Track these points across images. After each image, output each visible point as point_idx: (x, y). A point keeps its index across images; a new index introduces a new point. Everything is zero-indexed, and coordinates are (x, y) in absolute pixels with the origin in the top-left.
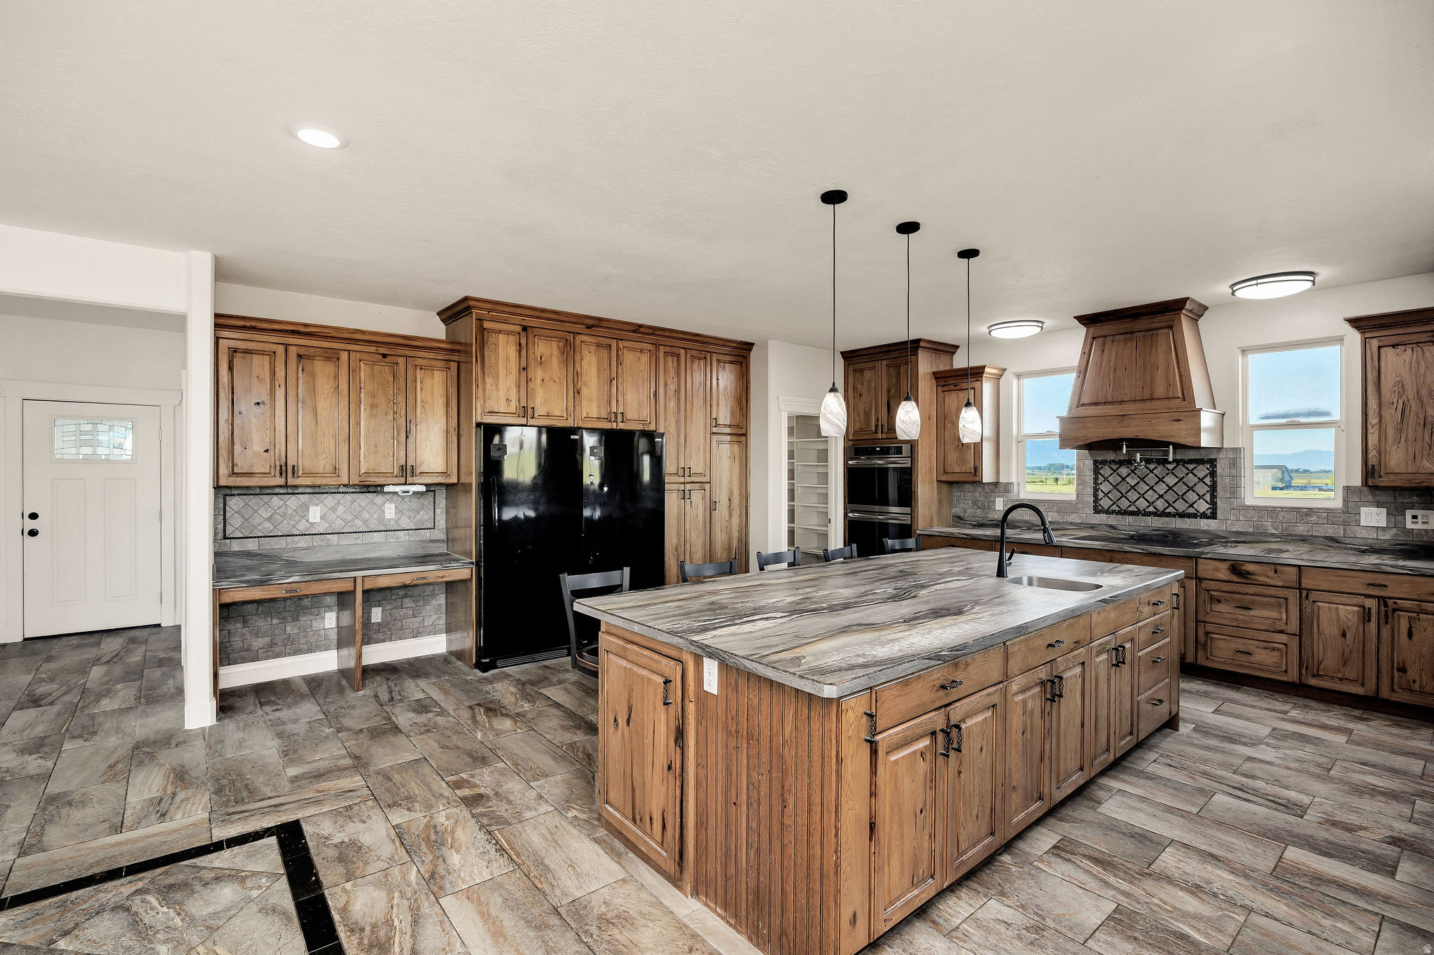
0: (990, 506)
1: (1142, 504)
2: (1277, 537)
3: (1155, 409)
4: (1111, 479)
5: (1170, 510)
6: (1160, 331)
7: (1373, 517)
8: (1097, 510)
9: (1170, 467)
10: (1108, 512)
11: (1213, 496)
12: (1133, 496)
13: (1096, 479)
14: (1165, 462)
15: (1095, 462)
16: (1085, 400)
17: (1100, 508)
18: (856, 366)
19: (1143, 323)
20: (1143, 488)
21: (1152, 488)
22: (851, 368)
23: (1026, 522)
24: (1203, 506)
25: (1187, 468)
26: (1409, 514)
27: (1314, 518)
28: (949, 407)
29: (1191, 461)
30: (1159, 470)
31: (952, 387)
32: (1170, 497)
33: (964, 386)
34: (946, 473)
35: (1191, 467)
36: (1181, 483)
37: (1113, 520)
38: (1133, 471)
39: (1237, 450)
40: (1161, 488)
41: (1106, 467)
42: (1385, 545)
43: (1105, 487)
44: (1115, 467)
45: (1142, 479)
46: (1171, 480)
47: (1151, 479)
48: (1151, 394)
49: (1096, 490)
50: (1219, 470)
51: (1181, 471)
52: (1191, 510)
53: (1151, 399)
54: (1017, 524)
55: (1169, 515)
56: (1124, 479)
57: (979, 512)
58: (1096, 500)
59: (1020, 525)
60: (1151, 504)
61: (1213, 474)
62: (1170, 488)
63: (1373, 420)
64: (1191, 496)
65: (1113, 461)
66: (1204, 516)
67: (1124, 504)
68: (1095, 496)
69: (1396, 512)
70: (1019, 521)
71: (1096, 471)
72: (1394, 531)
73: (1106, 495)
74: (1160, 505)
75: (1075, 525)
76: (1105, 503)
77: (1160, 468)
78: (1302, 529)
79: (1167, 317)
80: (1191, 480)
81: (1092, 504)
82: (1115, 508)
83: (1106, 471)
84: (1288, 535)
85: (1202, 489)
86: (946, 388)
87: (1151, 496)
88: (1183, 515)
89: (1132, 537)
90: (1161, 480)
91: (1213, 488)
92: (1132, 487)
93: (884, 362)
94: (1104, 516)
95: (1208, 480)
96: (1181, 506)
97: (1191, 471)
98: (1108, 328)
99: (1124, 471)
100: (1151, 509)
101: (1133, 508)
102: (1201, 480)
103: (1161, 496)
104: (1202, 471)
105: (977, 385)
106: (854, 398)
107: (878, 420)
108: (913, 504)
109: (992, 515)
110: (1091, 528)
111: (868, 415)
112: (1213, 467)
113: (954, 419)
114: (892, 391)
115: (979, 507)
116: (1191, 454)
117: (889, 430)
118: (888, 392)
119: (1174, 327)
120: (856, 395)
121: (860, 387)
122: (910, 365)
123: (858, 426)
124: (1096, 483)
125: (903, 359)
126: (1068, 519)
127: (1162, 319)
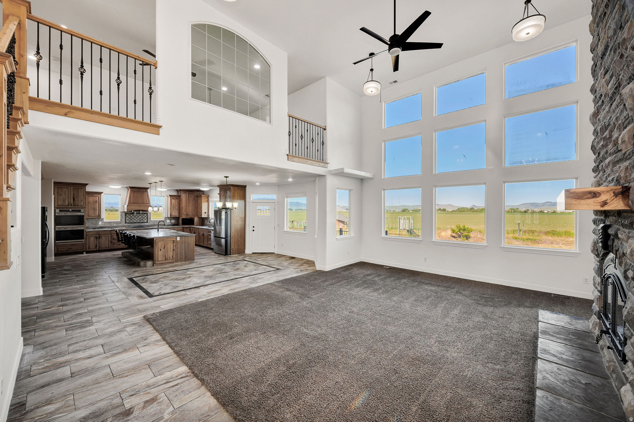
0: (97, 223)
1: (135, 221)
3: (143, 205)
4: (129, 217)
5: (140, 222)
6: (144, 192)
7: (168, 221)
8: (126, 223)
9: (140, 214)
10: (128, 223)
11: (147, 219)
12: (133, 220)
13: (125, 217)
15: (125, 213)
16: (131, 202)
18: (58, 186)
19: (141, 190)
20: (135, 218)
22: (56, 187)
24: (146, 221)
26: (173, 220)
27: (161, 222)
28: (90, 200)
29: (144, 213)
30: (138, 215)
31: (91, 196)
32: (140, 220)
33: (95, 196)
34: (88, 216)
36: (142, 217)
37: (129, 224)
38: (133, 215)
39: (151, 211)
40: (139, 218)
42: (170, 225)
43: (127, 218)
44: (129, 214)
46: (140, 217)
47: (137, 217)
49: (125, 219)
51: (142, 215)
52: (144, 222)
55: (140, 223)
56: (131, 217)
57: (94, 225)
60: (137, 221)
61: (147, 216)
62: (140, 218)
63: (171, 208)
64: (144, 219)
66: (146, 222)
67: (131, 221)
68: (125, 220)
69: (171, 220)
70: (106, 226)
71: (125, 215)
72: (170, 223)
74: (138, 221)
75: (121, 226)
76: (127, 221)
80: (144, 216)
82: (129, 222)
83: (128, 215)
85: (146, 218)
86: (89, 196)
87: (137, 220)
88: (142, 223)
89: (133, 227)
91: (147, 218)
92: (133, 218)
93: (72, 187)
94: (127, 224)
96: (142, 221)
98: (135, 190)
99: (131, 215)
100: (137, 222)
101: (133, 222)
104: (146, 215)
105: (99, 196)
106: (58, 195)
107: (69, 202)
108: (84, 224)
109: (98, 226)
110: (125, 226)
111: (64, 201)
112: (147, 214)
113: (92, 204)
114: (75, 195)
115: (94, 224)
116: (144, 212)
117: (74, 205)
118: (74, 195)
119: (147, 192)
120: (58, 194)
121: (60, 193)
122: (82, 190)
123: (60, 203)
124: (125, 218)
125: (81, 188)
126: (119, 225)
127: (145, 190)
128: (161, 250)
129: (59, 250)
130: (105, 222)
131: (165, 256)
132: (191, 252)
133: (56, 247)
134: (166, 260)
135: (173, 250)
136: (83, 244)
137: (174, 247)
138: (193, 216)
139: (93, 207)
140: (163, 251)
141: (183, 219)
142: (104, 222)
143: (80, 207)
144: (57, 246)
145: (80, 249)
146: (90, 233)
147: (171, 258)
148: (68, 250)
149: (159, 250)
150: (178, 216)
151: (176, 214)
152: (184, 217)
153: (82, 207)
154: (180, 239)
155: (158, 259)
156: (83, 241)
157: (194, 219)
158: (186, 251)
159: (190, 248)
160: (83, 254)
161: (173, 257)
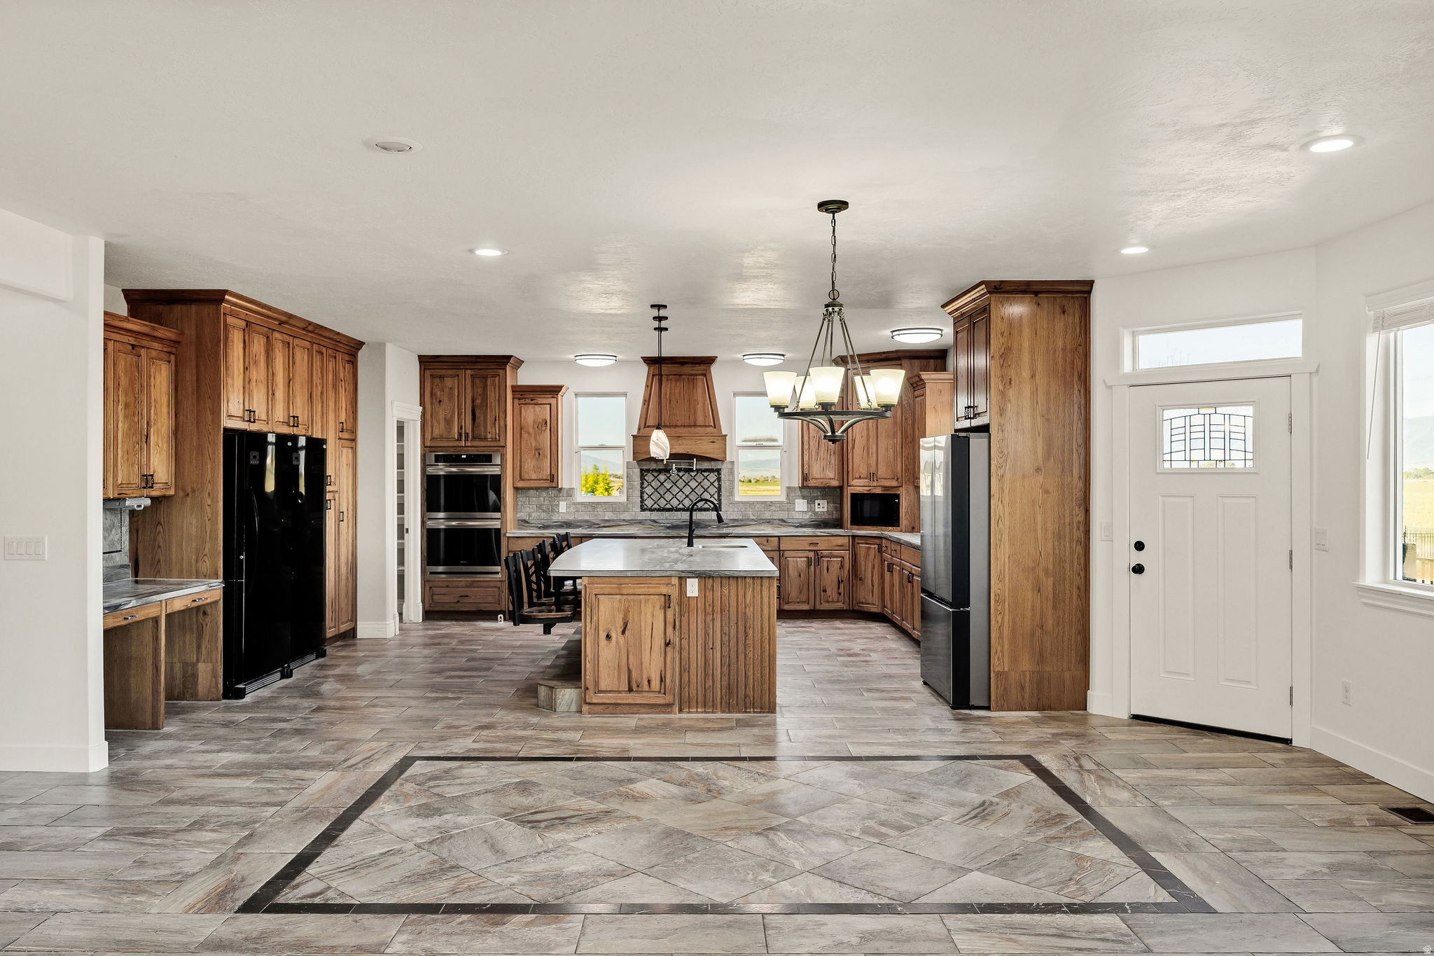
0: (553, 509)
1: (675, 503)
2: (755, 521)
3: (698, 433)
4: (653, 484)
5: (693, 506)
6: (698, 377)
7: (801, 505)
8: (643, 509)
9: (693, 474)
10: (651, 510)
11: (720, 495)
12: (668, 496)
13: (642, 484)
14: (692, 470)
15: (642, 470)
16: (650, 422)
17: (645, 507)
18: (430, 372)
19: (687, 369)
20: (675, 490)
21: (681, 490)
22: (428, 373)
23: (587, 521)
24: (714, 502)
25: (703, 475)
26: (817, 502)
27: (773, 508)
28: (525, 418)
29: (706, 470)
30: (686, 477)
31: (528, 401)
32: (693, 496)
33: (540, 401)
34: (521, 479)
35: (706, 474)
36: (699, 486)
37: (655, 515)
38: (668, 478)
39: (732, 463)
40: (687, 490)
41: (649, 474)
42: (807, 522)
43: (649, 490)
44: (655, 474)
45: (675, 484)
46: (693, 484)
47: (681, 484)
48: (695, 422)
49: (642, 493)
50: (723, 476)
51: (700, 478)
52: (707, 506)
53: (695, 426)
54: (579, 524)
56: (662, 484)
57: (543, 515)
58: (642, 501)
59: (582, 524)
60: (681, 502)
61: (719, 479)
62: (693, 490)
63: (806, 447)
64: (707, 496)
65: (654, 470)
66: (714, 509)
67: (662, 503)
68: (642, 497)
69: (811, 501)
71: (642, 478)
72: (810, 513)
73: (649, 496)
74: (687, 502)
75: (627, 521)
76: (649, 503)
77: (687, 475)
78: (767, 515)
79: (702, 367)
80: (706, 483)
81: (640, 504)
82: (656, 506)
83: (649, 477)
84: (761, 519)
85: (713, 490)
86: (522, 401)
87: (680, 496)
88: (701, 509)
90: (687, 484)
91: (720, 489)
92: (668, 490)
93: (469, 372)
94: (648, 513)
95: (716, 484)
96: (700, 503)
97: (706, 478)
98: (662, 368)
99: (662, 477)
100: (681, 506)
101: (668, 506)
102: (712, 484)
103: (687, 496)
104: (713, 477)
105: (553, 401)
106: (432, 404)
107: (461, 428)
108: (502, 509)
109: (556, 518)
110: (640, 522)
111: (448, 422)
112: (719, 474)
113: (531, 430)
114: (478, 401)
115: (544, 511)
116: (706, 465)
117: (474, 438)
118: (473, 401)
119: (706, 375)
120: (434, 401)
121: (439, 393)
122: (497, 378)
123: (436, 432)
124: (642, 487)
125: (490, 372)
126: (622, 517)
127: (699, 369)
128: (608, 637)
129: (435, 597)
130: (579, 503)
131: (629, 671)
132: (758, 662)
133: (427, 588)
134: (630, 690)
135: (667, 644)
136: (499, 584)
137: (670, 629)
138: (894, 483)
139: (534, 444)
140: (617, 642)
141: (855, 497)
142: (574, 504)
143: (492, 444)
144: (431, 584)
145: (490, 599)
146: (520, 541)
147: (656, 684)
148: (458, 602)
149: (603, 635)
150: (835, 483)
151: (826, 473)
152: (858, 485)
153: (495, 444)
154: (703, 589)
155: (597, 683)
156: (498, 573)
157: (898, 496)
158: (733, 655)
159: (749, 642)
160: (496, 620)
161: (662, 680)
